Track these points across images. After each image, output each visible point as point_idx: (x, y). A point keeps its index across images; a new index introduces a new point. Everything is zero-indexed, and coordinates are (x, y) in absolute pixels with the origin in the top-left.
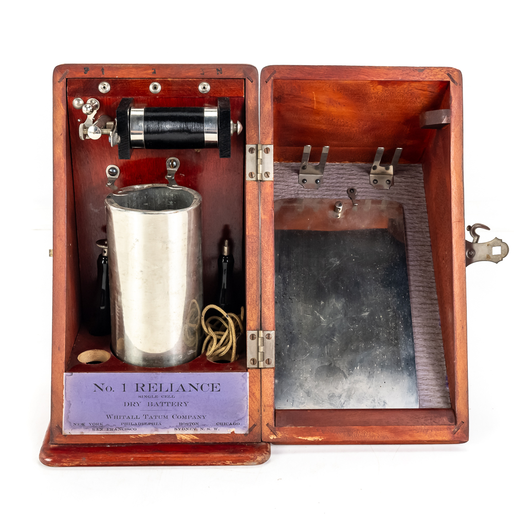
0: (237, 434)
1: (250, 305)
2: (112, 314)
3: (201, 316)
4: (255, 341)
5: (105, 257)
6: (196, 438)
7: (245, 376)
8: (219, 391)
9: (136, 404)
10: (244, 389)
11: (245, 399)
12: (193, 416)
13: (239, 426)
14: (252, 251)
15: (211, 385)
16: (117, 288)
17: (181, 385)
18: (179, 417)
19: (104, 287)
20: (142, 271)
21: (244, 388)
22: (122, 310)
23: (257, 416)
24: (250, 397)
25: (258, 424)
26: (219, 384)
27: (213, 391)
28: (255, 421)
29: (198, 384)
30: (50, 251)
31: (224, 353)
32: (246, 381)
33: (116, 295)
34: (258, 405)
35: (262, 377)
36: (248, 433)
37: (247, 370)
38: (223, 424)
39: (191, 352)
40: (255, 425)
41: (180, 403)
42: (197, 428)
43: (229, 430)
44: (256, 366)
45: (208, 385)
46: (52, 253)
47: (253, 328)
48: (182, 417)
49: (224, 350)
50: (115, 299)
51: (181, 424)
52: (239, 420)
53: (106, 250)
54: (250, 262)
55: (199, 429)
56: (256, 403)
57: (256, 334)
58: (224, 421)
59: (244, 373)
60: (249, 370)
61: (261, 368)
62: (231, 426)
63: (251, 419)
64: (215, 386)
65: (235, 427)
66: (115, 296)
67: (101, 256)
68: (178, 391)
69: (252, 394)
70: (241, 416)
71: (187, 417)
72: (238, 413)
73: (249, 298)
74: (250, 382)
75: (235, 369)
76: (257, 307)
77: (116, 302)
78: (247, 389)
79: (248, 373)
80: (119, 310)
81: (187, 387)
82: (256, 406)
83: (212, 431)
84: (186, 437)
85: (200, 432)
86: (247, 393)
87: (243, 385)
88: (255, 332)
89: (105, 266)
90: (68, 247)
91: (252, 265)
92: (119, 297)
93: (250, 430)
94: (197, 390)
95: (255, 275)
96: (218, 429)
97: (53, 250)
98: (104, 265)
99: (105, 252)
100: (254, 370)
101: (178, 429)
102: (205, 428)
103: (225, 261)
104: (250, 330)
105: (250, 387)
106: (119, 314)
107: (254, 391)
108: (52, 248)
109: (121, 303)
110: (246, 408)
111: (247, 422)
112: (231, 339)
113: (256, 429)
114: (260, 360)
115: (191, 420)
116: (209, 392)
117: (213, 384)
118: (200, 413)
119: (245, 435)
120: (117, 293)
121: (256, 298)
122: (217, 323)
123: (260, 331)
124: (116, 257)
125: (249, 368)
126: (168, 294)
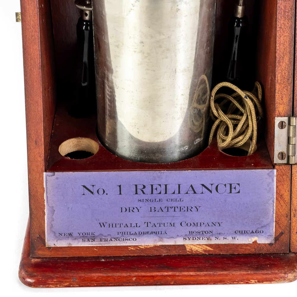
0: (259, 244)
1: (280, 84)
2: (99, 96)
3: (210, 96)
4: (285, 130)
5: (86, 21)
6: (209, 248)
7: (271, 174)
8: (239, 192)
9: (135, 210)
10: (270, 190)
11: (271, 202)
12: (206, 223)
13: (263, 234)
14: (285, 12)
15: (228, 186)
16: (108, 63)
17: (191, 186)
18: (189, 224)
19: (85, 59)
20: (142, 43)
21: (270, 188)
22: (114, 92)
23: (284, 221)
24: (277, 199)
25: (287, 232)
26: (239, 184)
27: (231, 192)
28: (283, 228)
29: (212, 185)
30: (17, 14)
31: (242, 143)
32: (273, 180)
33: (106, 72)
34: (287, 209)
35: (293, 175)
36: (273, 242)
37: (273, 166)
38: (243, 232)
39: (198, 140)
40: (282, 234)
41: (190, 208)
42: (211, 237)
43: (250, 240)
44: (285, 161)
45: (225, 185)
46: (20, 17)
47: (283, 114)
48: (192, 224)
49: (242, 141)
50: (104, 77)
51: (191, 233)
52: (262, 227)
53: (88, 12)
54: (281, 28)
55: (213, 238)
56: (284, 207)
57: (287, 122)
58: (243, 229)
59: (270, 170)
60: (277, 167)
61: (291, 165)
62: (252, 234)
63: (277, 226)
64: (233, 186)
65: (257, 236)
66: (104, 74)
67: (81, 20)
68: (187, 193)
69: (280, 196)
70: (265, 223)
71: (199, 225)
72: (261, 219)
73: (279, 76)
74: (278, 181)
75: (257, 165)
76: (289, 87)
77: (106, 81)
78: (273, 190)
79: (275, 171)
80: (111, 92)
81: (199, 188)
82: (284, 210)
83: (229, 241)
84: (197, 248)
85: (214, 242)
86: (273, 195)
87: (268, 185)
88: (285, 119)
89: (87, 33)
90: (41, 9)
91: (284, 32)
92: (110, 75)
93: (276, 239)
94: (211, 192)
95: (287, 44)
96: (236, 239)
97: (22, 13)
98: (85, 31)
99: (86, 15)
100: (283, 166)
101: (187, 238)
102: (221, 237)
103: (238, 26)
104: (280, 115)
105: (277, 187)
106: (110, 96)
107: (283, 192)
108: (19, 11)
109: (112, 83)
110: (272, 213)
111: (272, 230)
112: (250, 125)
113: (284, 238)
114: (291, 154)
115: (204, 228)
116: (226, 193)
117: (231, 185)
118: (215, 220)
119: (270, 244)
120: (108, 70)
121: (289, 75)
122: (225, 101)
123: (292, 118)
124: (106, 22)
125: (276, 164)
126: (176, 73)
